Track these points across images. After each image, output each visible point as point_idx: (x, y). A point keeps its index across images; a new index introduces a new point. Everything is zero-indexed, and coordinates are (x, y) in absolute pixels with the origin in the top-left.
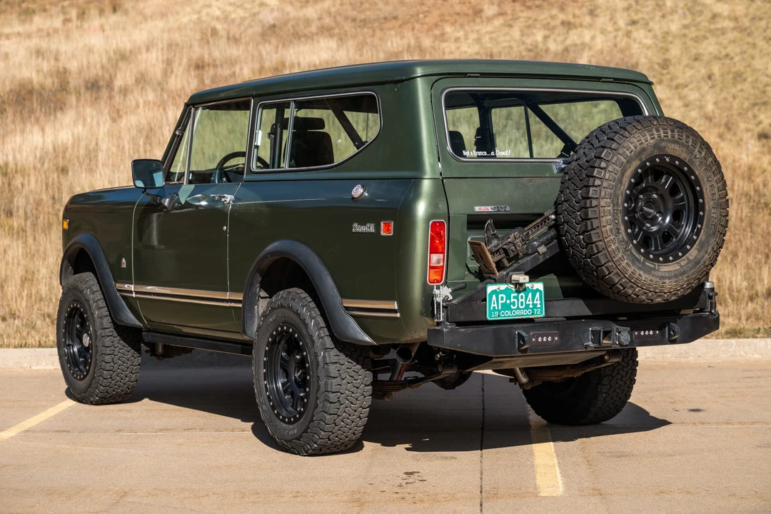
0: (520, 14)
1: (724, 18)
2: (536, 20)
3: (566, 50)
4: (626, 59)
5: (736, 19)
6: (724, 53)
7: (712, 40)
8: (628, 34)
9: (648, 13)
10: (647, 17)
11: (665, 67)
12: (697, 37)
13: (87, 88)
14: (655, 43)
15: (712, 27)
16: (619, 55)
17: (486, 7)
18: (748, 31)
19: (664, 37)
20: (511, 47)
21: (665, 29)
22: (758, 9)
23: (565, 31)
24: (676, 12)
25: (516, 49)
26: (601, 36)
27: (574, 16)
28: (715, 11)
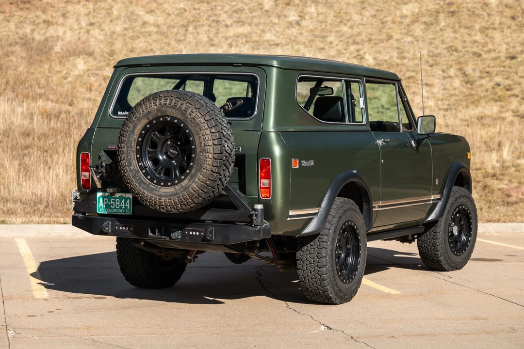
0: (15, 13)
1: (151, 25)
2: (26, 18)
3: (46, 40)
4: (86, 49)
5: (158, 26)
6: (149, 48)
7: (142, 39)
8: (88, 32)
9: (101, 19)
10: (100, 21)
12: (133, 36)
14: (105, 39)
15: (143, 30)
16: (82, 46)
18: (166, 34)
19: (111, 35)
20: (8, 35)
21: (113, 29)
22: (172, 21)
23: (46, 27)
24: (120, 18)
25: (12, 37)
26: (70, 32)
27: (52, 17)
28: (145, 20)
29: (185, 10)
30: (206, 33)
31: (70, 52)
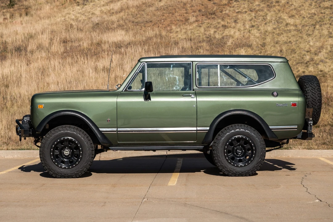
0: (205, 21)
1: (291, 25)
2: (211, 24)
3: (223, 38)
4: (248, 43)
5: (296, 26)
6: (289, 41)
7: (285, 35)
8: (249, 32)
9: (259, 22)
11: (264, 46)
12: (279, 33)
13: (16, 51)
14: (261, 36)
15: (286, 29)
16: (245, 41)
17: (190, 18)
18: (301, 31)
19: (265, 33)
20: (199, 36)
21: (266, 29)
22: (306, 22)
23: (223, 29)
24: (272, 22)
25: (201, 37)
26: (238, 32)
27: (228, 23)
28: (287, 22)
29: (315, 14)
30: (327, 29)
31: (237, 45)
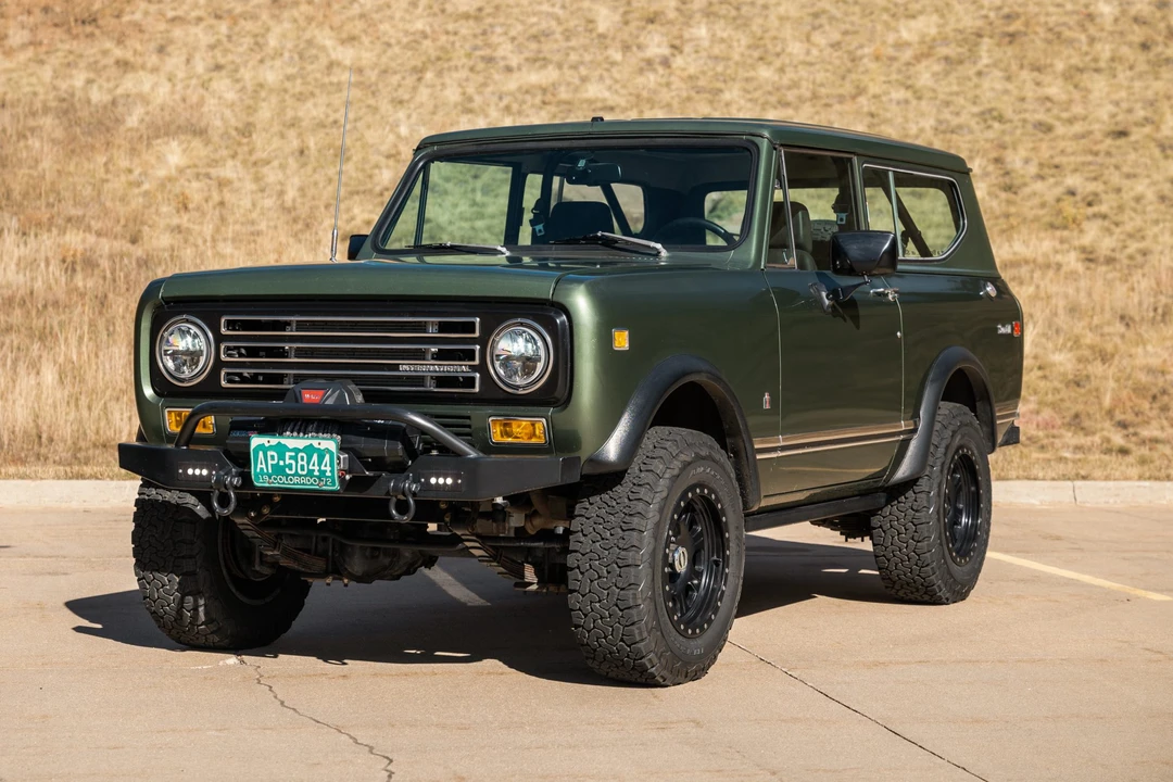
0: (60, 46)
1: (345, 68)
2: (80, 56)
3: (114, 102)
4: (194, 121)
5: (360, 71)
6: (330, 119)
7: (322, 99)
8: (205, 85)
9: (241, 55)
10: (238, 60)
11: (247, 134)
12: (301, 93)
14: (241, 99)
15: (326, 80)
16: (185, 114)
17: (11, 32)
18: (374, 88)
19: (255, 91)
20: (35, 94)
21: (261, 79)
22: (393, 58)
23: (118, 75)
24: (281, 55)
25: (41, 97)
26: (167, 84)
27: (135, 52)
28: (333, 56)
29: (425, 36)
30: (460, 86)
31: (157, 128)
